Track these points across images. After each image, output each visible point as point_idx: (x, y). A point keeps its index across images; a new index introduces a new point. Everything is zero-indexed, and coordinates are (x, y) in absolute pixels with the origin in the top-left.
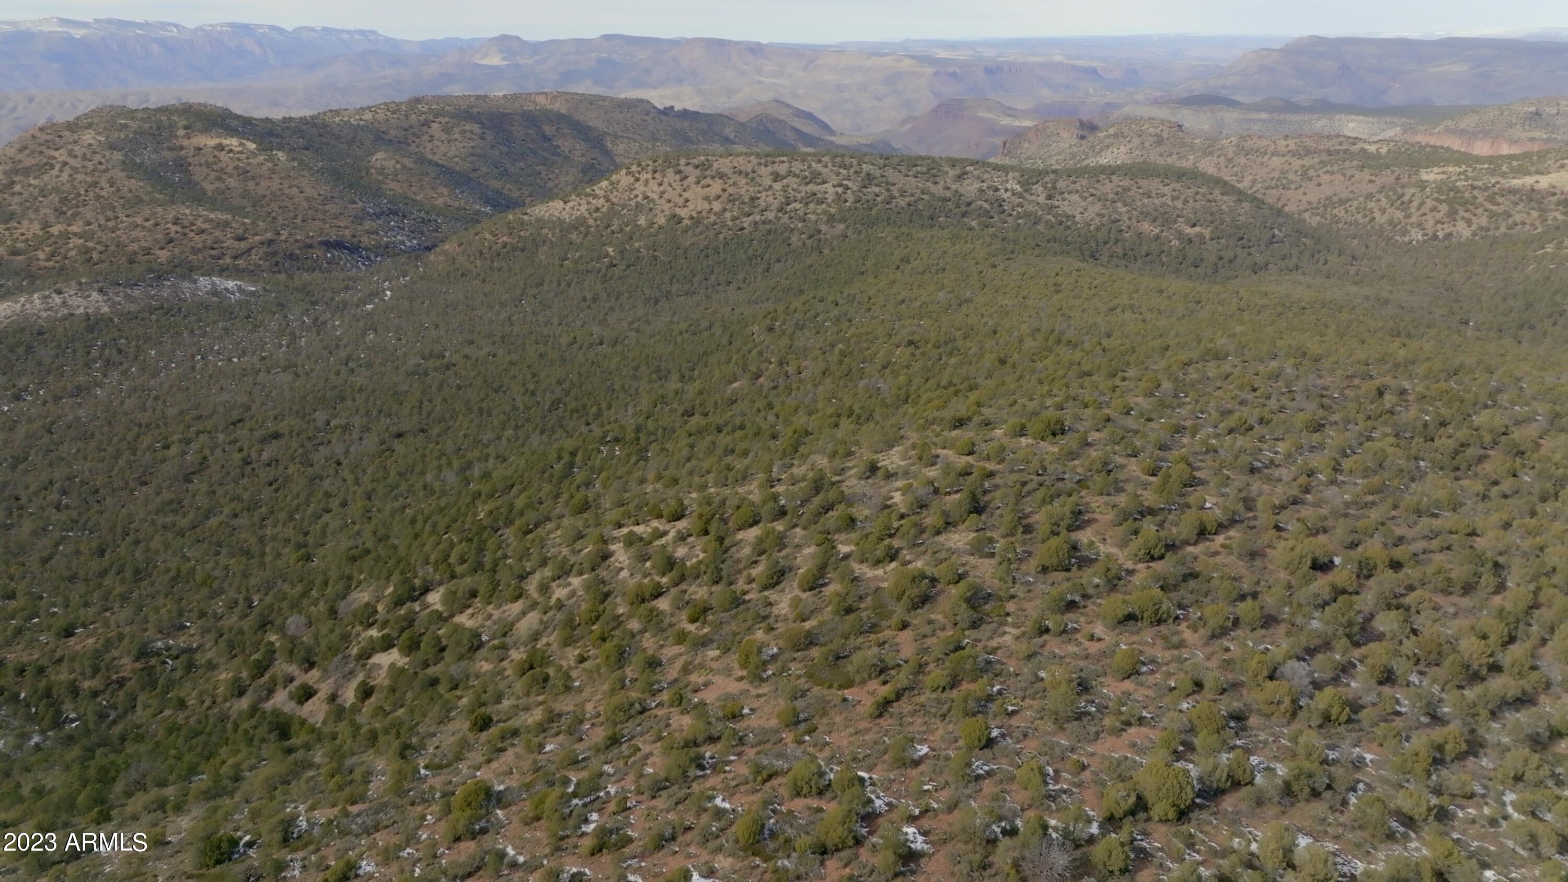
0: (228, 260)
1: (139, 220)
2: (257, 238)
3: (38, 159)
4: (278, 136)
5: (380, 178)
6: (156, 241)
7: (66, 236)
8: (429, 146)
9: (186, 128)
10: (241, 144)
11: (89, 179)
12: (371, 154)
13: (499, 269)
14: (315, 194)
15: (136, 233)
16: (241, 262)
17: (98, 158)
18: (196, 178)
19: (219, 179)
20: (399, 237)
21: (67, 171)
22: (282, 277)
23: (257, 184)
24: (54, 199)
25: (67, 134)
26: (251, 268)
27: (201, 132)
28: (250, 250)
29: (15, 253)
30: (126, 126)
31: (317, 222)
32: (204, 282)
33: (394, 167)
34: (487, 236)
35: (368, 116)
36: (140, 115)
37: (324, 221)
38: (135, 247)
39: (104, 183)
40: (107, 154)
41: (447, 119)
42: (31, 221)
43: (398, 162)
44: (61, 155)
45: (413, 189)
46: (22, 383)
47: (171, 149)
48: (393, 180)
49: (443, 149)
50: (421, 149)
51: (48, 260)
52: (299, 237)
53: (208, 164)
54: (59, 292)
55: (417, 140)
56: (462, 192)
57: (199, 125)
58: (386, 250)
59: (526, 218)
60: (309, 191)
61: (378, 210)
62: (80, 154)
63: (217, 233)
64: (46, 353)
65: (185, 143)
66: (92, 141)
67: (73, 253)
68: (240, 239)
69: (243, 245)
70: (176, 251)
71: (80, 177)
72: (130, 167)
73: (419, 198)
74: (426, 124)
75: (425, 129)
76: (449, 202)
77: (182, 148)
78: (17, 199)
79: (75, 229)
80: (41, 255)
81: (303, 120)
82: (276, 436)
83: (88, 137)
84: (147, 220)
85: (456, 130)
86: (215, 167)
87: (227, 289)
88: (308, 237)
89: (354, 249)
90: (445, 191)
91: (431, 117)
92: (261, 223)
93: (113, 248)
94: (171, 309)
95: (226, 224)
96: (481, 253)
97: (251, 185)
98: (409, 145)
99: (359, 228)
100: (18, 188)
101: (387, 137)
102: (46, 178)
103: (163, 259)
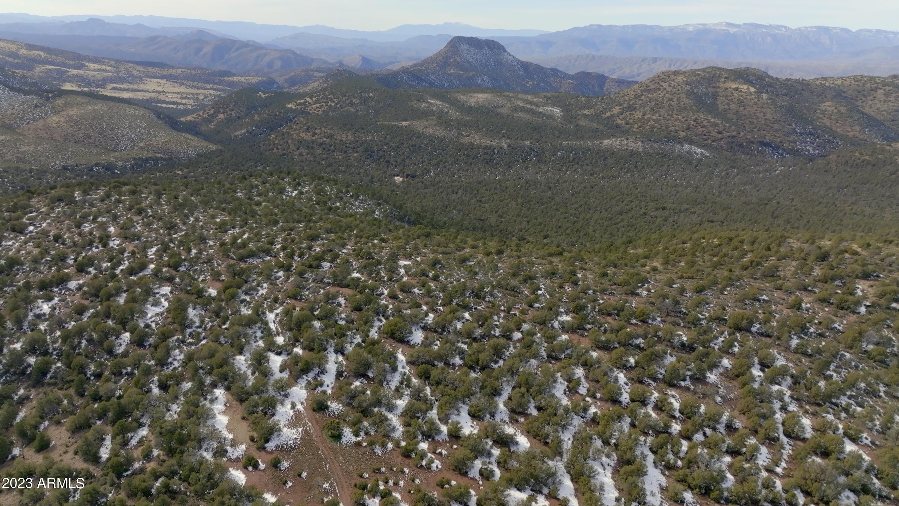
0: (709, 142)
1: (680, 117)
2: (728, 134)
3: (657, 86)
4: (773, 87)
5: (821, 116)
6: (683, 127)
7: (649, 120)
8: (870, 103)
9: (725, 78)
10: (748, 89)
11: (670, 97)
12: (823, 102)
13: (848, 172)
14: (771, 119)
15: (675, 123)
16: (715, 144)
17: (679, 88)
18: (718, 103)
19: (728, 104)
20: (808, 148)
21: (665, 92)
22: (730, 154)
23: (745, 109)
24: (653, 103)
25: (672, 76)
26: (718, 147)
27: (732, 81)
28: (722, 139)
29: (627, 124)
30: (699, 74)
31: (765, 132)
32: (686, 147)
33: (833, 111)
34: (857, 154)
35: (839, 82)
36: (709, 70)
37: (769, 132)
38: (673, 129)
39: (675, 100)
40: (684, 86)
41: (891, 88)
42: (640, 112)
43: (836, 108)
44: (665, 85)
45: (838, 125)
46: (597, 170)
47: (713, 87)
48: (828, 118)
49: (878, 106)
50: (864, 104)
51: (637, 128)
52: (748, 137)
53: (726, 97)
54: (627, 139)
55: (864, 99)
56: (870, 131)
57: (733, 77)
58: (795, 153)
59: (888, 148)
60: (769, 116)
61: (803, 131)
62: (672, 85)
63: (711, 129)
64: (610, 161)
65: (722, 85)
66: (680, 80)
67: (648, 127)
68: (720, 133)
69: (720, 136)
70: (689, 133)
71: (667, 95)
72: (689, 94)
73: (838, 130)
74: (875, 90)
75: (872, 92)
76: (857, 134)
77: (719, 87)
78: (640, 102)
79: (654, 117)
80: (636, 126)
81: (797, 81)
82: (664, 209)
83: (680, 79)
84: (683, 118)
85: (893, 95)
86: (729, 98)
87: (695, 152)
88: (753, 137)
89: (776, 148)
90: (858, 128)
91: (880, 86)
92: (733, 127)
93: (664, 128)
94: (665, 155)
95: (717, 125)
96: (847, 162)
97: (742, 108)
98: (857, 101)
99: (787, 138)
100: (643, 97)
101: (844, 95)
102: (655, 94)
103: (681, 136)
